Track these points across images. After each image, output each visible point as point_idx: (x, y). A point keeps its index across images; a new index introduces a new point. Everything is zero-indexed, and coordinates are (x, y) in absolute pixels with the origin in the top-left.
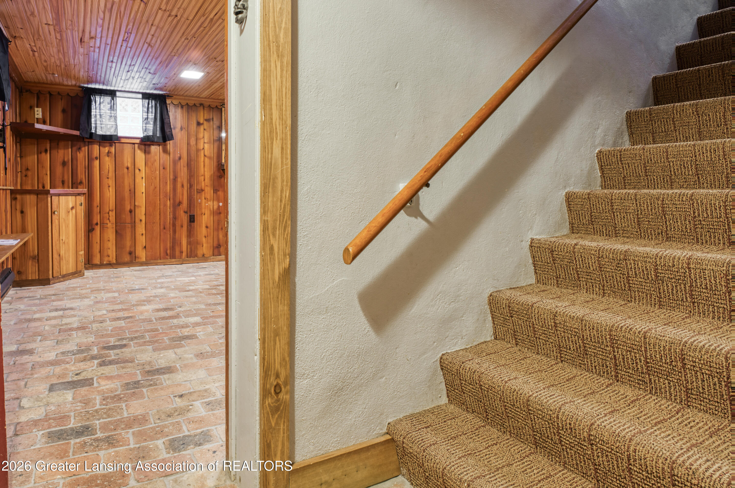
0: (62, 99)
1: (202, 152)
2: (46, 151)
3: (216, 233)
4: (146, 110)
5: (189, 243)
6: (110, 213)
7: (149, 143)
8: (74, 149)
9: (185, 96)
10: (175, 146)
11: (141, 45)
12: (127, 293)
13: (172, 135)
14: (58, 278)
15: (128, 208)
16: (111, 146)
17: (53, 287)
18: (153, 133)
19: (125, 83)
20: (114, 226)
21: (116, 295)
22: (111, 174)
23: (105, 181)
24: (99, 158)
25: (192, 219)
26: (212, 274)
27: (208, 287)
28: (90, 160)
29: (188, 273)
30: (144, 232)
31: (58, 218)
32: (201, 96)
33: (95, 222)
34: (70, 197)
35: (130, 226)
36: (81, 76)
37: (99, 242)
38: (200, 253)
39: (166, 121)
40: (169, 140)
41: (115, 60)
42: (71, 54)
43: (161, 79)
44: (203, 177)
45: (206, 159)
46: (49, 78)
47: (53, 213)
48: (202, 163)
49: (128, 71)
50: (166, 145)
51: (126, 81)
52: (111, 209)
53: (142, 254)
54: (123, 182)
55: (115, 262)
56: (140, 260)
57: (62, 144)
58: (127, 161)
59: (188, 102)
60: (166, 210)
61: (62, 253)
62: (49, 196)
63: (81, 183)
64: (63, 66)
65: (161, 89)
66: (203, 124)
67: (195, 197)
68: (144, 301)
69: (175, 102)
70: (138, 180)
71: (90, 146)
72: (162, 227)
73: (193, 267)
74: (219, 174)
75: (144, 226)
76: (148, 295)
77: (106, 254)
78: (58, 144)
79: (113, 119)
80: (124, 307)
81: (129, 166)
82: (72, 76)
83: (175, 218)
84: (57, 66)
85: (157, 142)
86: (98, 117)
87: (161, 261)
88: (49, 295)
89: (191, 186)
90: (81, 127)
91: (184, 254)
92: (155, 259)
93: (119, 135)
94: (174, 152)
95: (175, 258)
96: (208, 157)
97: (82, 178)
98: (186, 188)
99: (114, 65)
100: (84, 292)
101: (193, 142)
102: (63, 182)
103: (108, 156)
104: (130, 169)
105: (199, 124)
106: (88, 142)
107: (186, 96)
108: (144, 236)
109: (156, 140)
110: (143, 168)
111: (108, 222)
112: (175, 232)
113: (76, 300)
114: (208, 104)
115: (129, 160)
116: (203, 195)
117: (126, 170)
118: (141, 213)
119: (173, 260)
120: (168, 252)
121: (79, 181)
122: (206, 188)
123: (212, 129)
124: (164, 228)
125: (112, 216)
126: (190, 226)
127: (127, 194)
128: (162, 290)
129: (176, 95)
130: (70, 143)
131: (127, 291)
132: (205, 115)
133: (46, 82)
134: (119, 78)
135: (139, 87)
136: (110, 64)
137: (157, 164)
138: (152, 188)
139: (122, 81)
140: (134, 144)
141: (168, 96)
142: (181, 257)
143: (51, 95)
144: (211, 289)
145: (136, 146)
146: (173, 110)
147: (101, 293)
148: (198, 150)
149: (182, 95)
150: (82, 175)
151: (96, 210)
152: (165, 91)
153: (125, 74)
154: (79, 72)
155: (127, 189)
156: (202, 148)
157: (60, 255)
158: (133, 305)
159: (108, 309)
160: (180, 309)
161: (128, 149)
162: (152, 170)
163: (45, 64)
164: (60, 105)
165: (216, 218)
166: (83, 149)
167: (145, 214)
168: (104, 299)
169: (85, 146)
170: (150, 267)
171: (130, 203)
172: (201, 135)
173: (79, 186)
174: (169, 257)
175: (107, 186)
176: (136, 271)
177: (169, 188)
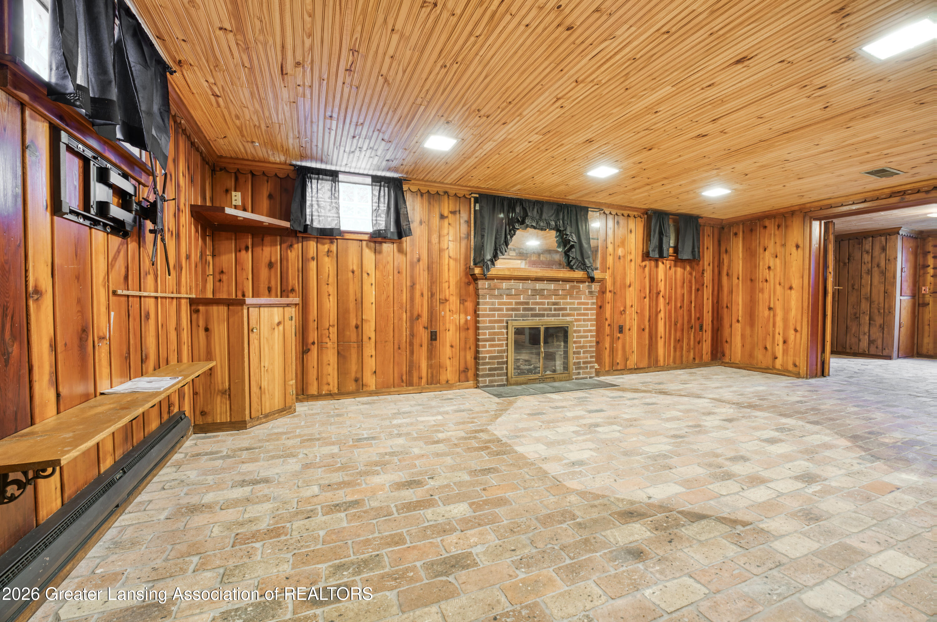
0: (268, 182)
1: (447, 252)
2: (247, 249)
3: (462, 353)
4: (376, 199)
5: (430, 366)
6: (331, 328)
7: (380, 239)
8: (284, 246)
9: (425, 181)
10: (413, 244)
11: (373, 80)
12: (350, 446)
13: (410, 229)
14: (258, 418)
15: (353, 322)
16: (332, 243)
17: (250, 433)
18: (386, 226)
19: (350, 160)
20: (336, 345)
21: (335, 449)
22: (332, 279)
23: (324, 288)
24: (316, 258)
25: (433, 336)
26: (463, 411)
27: (463, 434)
28: (305, 261)
29: (432, 407)
30: (374, 353)
31: (257, 337)
32: (446, 182)
33: (311, 340)
34: (276, 309)
35: (356, 346)
36: (291, 147)
37: (316, 366)
38: (443, 378)
39: (402, 211)
40: (406, 236)
41: (335, 115)
42: (272, 103)
43: (398, 151)
44: (447, 284)
45: (451, 261)
46: (249, 152)
47: (250, 330)
48: (446, 267)
49: (354, 137)
50: (401, 243)
51: (352, 155)
52: (331, 324)
53: (370, 381)
54: (347, 290)
55: (336, 391)
56: (368, 389)
57: (267, 239)
58: (352, 262)
59: (430, 189)
60: (402, 326)
61: (264, 384)
62: (245, 307)
63: (293, 290)
64: (263, 127)
65: (396, 170)
66: (447, 217)
67: (438, 308)
68: (376, 464)
69: (414, 189)
70: (366, 287)
71: (305, 243)
72: (396, 347)
73: (436, 397)
74: (467, 281)
75: (373, 345)
76: (382, 451)
77: (325, 381)
78: (263, 240)
79: (334, 210)
80: (346, 479)
81: (355, 269)
82: (279, 145)
83: (412, 335)
84: (255, 126)
85: (390, 239)
86: (315, 207)
87: (395, 389)
88: (241, 450)
89: (432, 295)
90: (292, 217)
91: (424, 381)
92: (388, 387)
93: (343, 228)
94: (412, 251)
95: (413, 386)
96: (453, 259)
97: (295, 284)
98: (426, 298)
99: (334, 123)
100: (290, 443)
101: (435, 239)
102: (269, 290)
103: (328, 256)
104: (356, 273)
105: (442, 217)
106: (303, 238)
107: (427, 181)
108: (374, 358)
109: (389, 236)
110: (372, 272)
111: (328, 340)
112: (412, 352)
113: (277, 461)
114: (454, 192)
115: (355, 261)
116: (448, 306)
117: (351, 274)
118: (369, 330)
119: (410, 388)
120: (404, 377)
121: (290, 288)
122: (451, 297)
123: (458, 223)
124: (399, 348)
125: (333, 333)
126: (431, 344)
127: (352, 306)
128: (401, 441)
129: (415, 179)
130: (278, 238)
131: (351, 443)
132: (450, 206)
133: (246, 158)
134: (342, 149)
135: (368, 167)
136: (328, 121)
137: (390, 267)
138: (384, 297)
139: (346, 155)
140: (361, 241)
141: (405, 180)
142: (419, 384)
143: (253, 175)
144: (469, 438)
145: (364, 243)
146: (411, 199)
147: (315, 446)
148: (441, 250)
149: (422, 180)
150: (293, 281)
151: (312, 326)
152: (401, 173)
153: (349, 140)
154: (287, 139)
155: (352, 298)
156: (446, 247)
157: (261, 388)
158: (361, 474)
159: (322, 482)
160: (432, 483)
161: (353, 247)
162: (385, 274)
163: (237, 122)
164: (265, 191)
165: (463, 334)
166: (296, 246)
167: (375, 330)
168: (318, 460)
169: (298, 243)
170: (381, 397)
171: (356, 316)
172: (445, 231)
173: (291, 295)
174: (405, 385)
175: (327, 294)
176: (363, 404)
177: (405, 297)
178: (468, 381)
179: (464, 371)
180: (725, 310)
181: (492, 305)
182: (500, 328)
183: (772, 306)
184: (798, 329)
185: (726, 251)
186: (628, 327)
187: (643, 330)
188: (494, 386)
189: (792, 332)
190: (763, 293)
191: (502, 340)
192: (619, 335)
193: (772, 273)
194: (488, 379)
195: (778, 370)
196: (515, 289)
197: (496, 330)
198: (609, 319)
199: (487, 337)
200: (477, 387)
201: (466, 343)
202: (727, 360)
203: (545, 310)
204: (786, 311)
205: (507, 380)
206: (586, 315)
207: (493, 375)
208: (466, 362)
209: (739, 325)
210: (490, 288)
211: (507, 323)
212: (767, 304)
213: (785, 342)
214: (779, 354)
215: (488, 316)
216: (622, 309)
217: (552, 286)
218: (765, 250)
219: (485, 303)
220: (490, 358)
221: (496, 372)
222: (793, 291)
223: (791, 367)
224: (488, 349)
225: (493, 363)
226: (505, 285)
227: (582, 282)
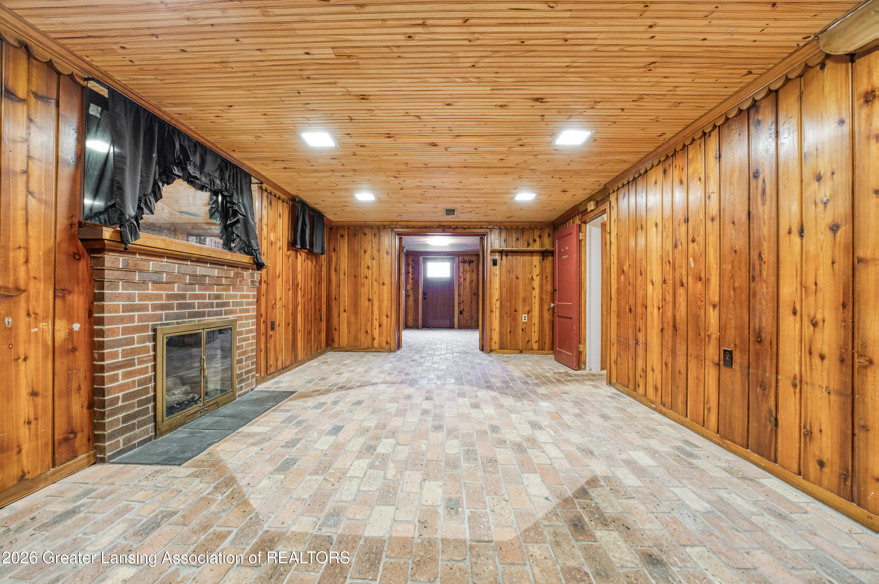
178: (75, 457)
179: (66, 440)
180: (334, 301)
181: (129, 300)
182: (142, 340)
183: (370, 298)
184: (389, 315)
185: (334, 250)
186: (278, 323)
187: (288, 324)
188: (133, 447)
189: (385, 317)
190: (364, 287)
191: (146, 362)
192: (271, 333)
193: (370, 271)
194: (121, 439)
195: (376, 348)
196: (168, 273)
197: (136, 346)
198: (264, 315)
199: (120, 359)
200: (102, 461)
201: (69, 379)
202: (336, 346)
203: (206, 306)
204: (381, 301)
205: (156, 428)
206: (247, 311)
207: (131, 428)
208: (70, 419)
209: (345, 314)
210: (127, 269)
211: (155, 330)
212: (367, 296)
213: (380, 326)
214: (376, 336)
215: (122, 320)
216: (273, 302)
217: (215, 272)
218: (365, 252)
219: (117, 297)
220: (126, 398)
221: (135, 421)
222: (385, 287)
223: (384, 345)
224: (121, 382)
225: (131, 406)
226: (152, 264)
227: (245, 268)
